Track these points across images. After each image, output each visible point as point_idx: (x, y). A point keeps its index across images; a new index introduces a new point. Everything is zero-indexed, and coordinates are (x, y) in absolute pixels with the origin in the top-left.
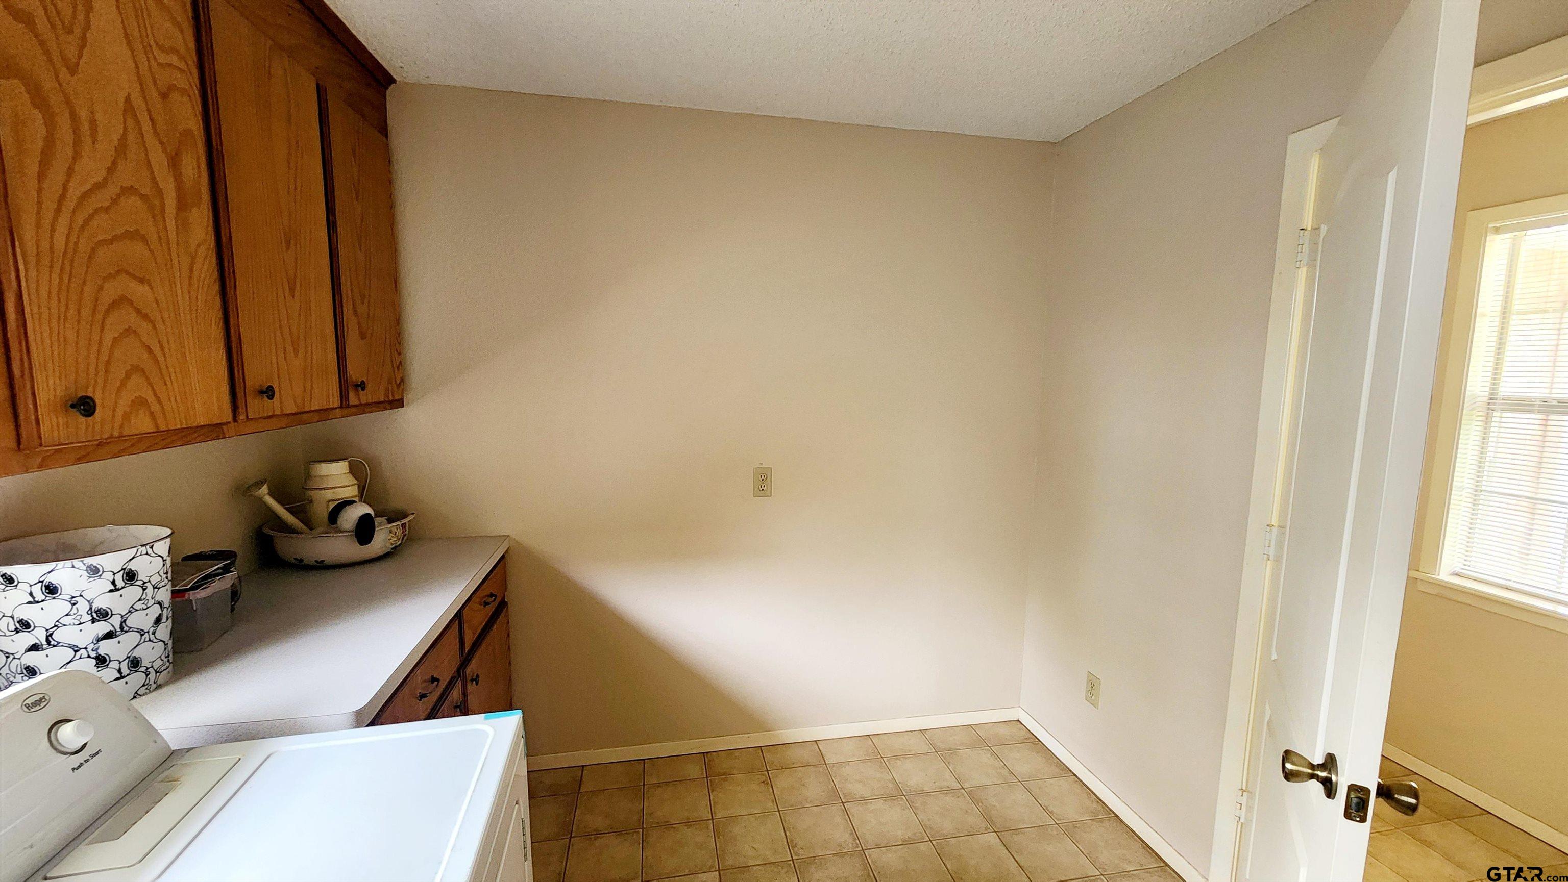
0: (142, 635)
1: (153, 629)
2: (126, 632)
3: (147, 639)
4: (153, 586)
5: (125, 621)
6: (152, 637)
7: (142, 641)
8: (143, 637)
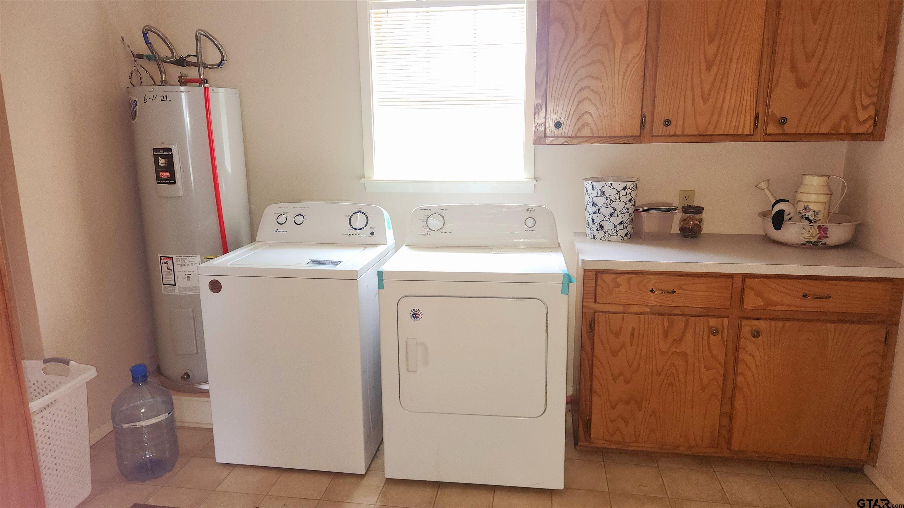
0: (604, 217)
1: (609, 217)
2: (600, 213)
3: (606, 220)
4: (611, 200)
5: (600, 209)
6: (608, 220)
7: (604, 219)
8: (605, 218)
